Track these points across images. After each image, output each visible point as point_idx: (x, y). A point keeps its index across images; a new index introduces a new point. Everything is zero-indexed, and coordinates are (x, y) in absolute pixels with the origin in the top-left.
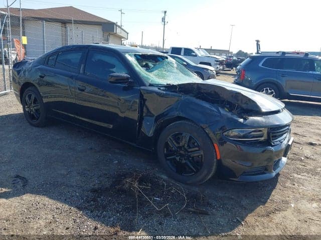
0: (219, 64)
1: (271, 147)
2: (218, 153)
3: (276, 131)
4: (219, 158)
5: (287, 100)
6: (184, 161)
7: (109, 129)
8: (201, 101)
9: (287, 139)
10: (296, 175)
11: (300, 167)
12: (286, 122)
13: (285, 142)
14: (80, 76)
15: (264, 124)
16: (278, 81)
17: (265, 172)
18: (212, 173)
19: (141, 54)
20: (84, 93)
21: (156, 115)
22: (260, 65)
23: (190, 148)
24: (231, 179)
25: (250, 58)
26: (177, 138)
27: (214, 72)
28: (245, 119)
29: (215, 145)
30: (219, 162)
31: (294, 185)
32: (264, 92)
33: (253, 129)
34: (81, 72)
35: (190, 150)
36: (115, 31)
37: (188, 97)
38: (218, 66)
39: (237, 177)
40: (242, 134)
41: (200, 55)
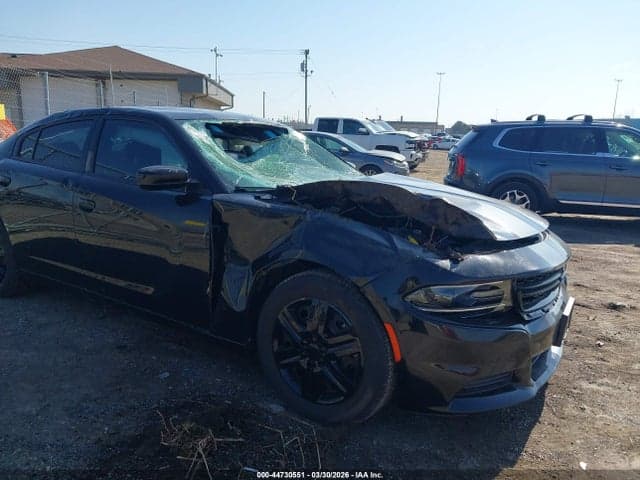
0: (415, 149)
1: (522, 326)
2: (396, 348)
3: (533, 286)
4: (398, 358)
5: (555, 214)
6: (317, 369)
7: (147, 295)
8: (351, 221)
9: (559, 303)
10: (585, 385)
11: (595, 362)
12: (554, 264)
13: (555, 310)
14: (85, 176)
15: (502, 270)
16: (535, 175)
17: (514, 385)
18: (385, 395)
19: (220, 122)
20: (90, 214)
21: (251, 261)
22: (496, 144)
23: (331, 335)
24: (433, 408)
25: (475, 131)
26: (301, 312)
27: (405, 163)
28: (455, 261)
29: (388, 326)
30: (401, 368)
31: (583, 409)
32: (508, 198)
33: (476, 286)
34: (88, 168)
35: (331, 341)
36: (205, 92)
37: (320, 214)
38: (414, 152)
39: (447, 404)
40: (450, 298)
41: (375, 132)
